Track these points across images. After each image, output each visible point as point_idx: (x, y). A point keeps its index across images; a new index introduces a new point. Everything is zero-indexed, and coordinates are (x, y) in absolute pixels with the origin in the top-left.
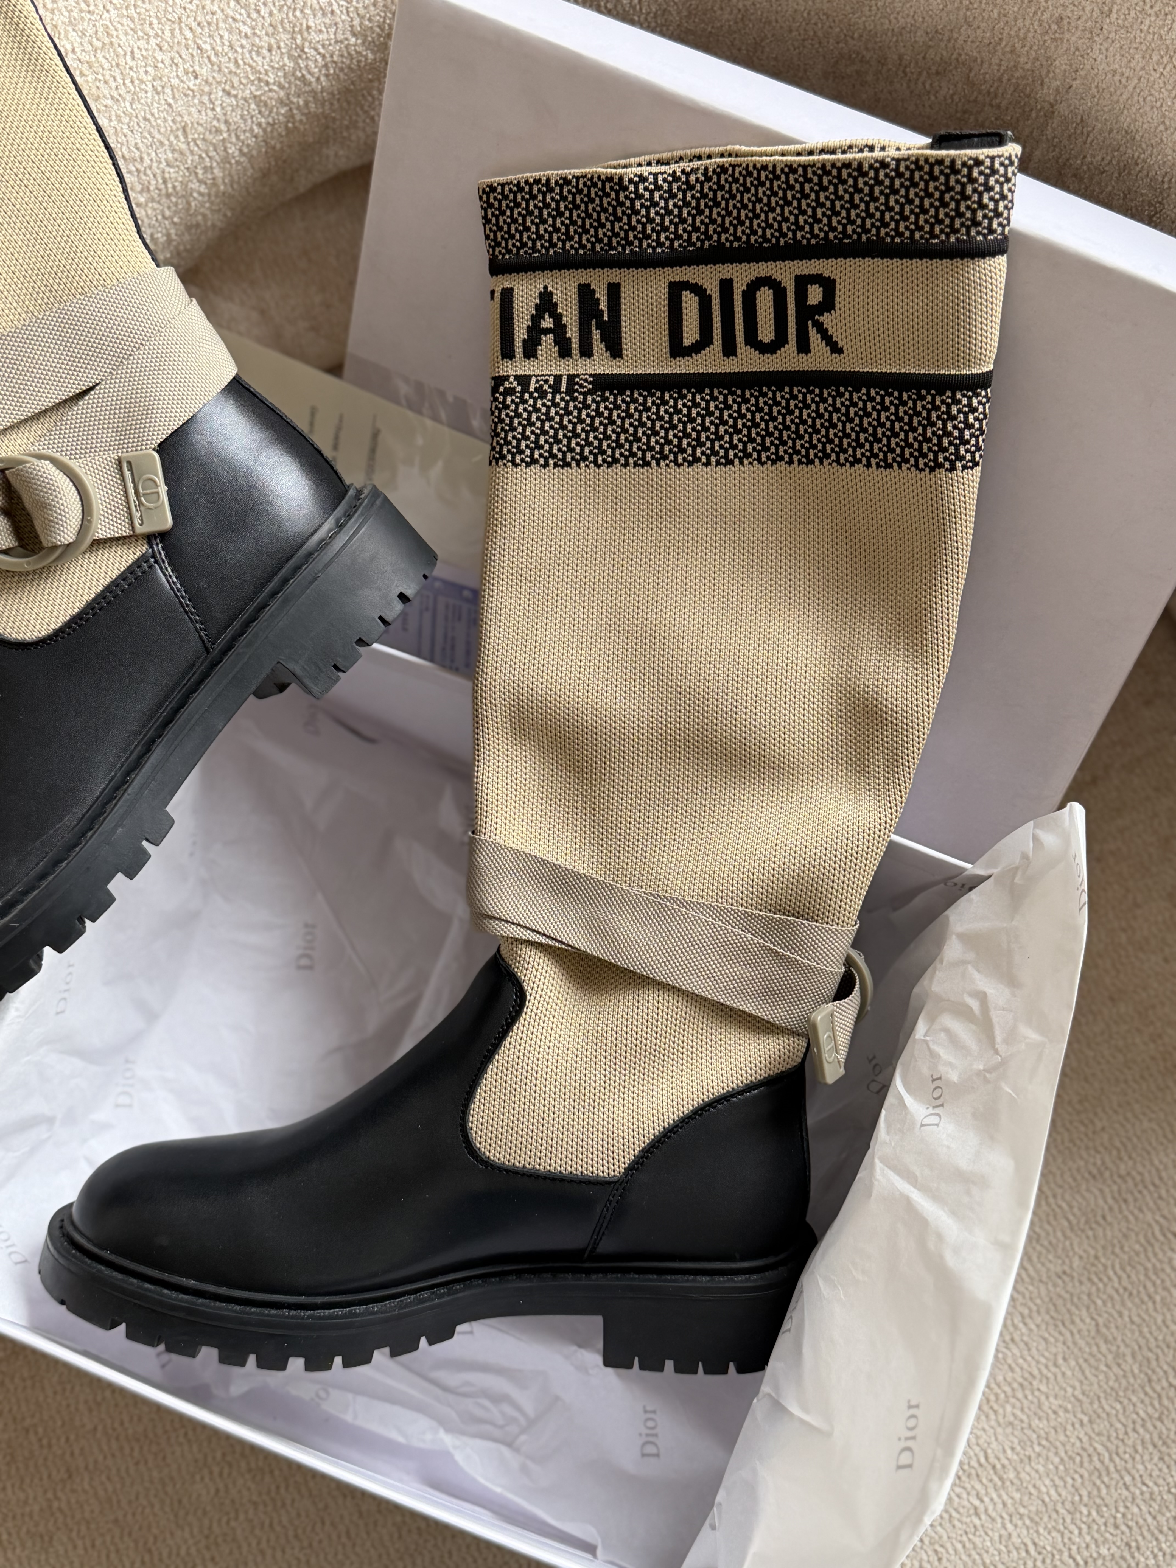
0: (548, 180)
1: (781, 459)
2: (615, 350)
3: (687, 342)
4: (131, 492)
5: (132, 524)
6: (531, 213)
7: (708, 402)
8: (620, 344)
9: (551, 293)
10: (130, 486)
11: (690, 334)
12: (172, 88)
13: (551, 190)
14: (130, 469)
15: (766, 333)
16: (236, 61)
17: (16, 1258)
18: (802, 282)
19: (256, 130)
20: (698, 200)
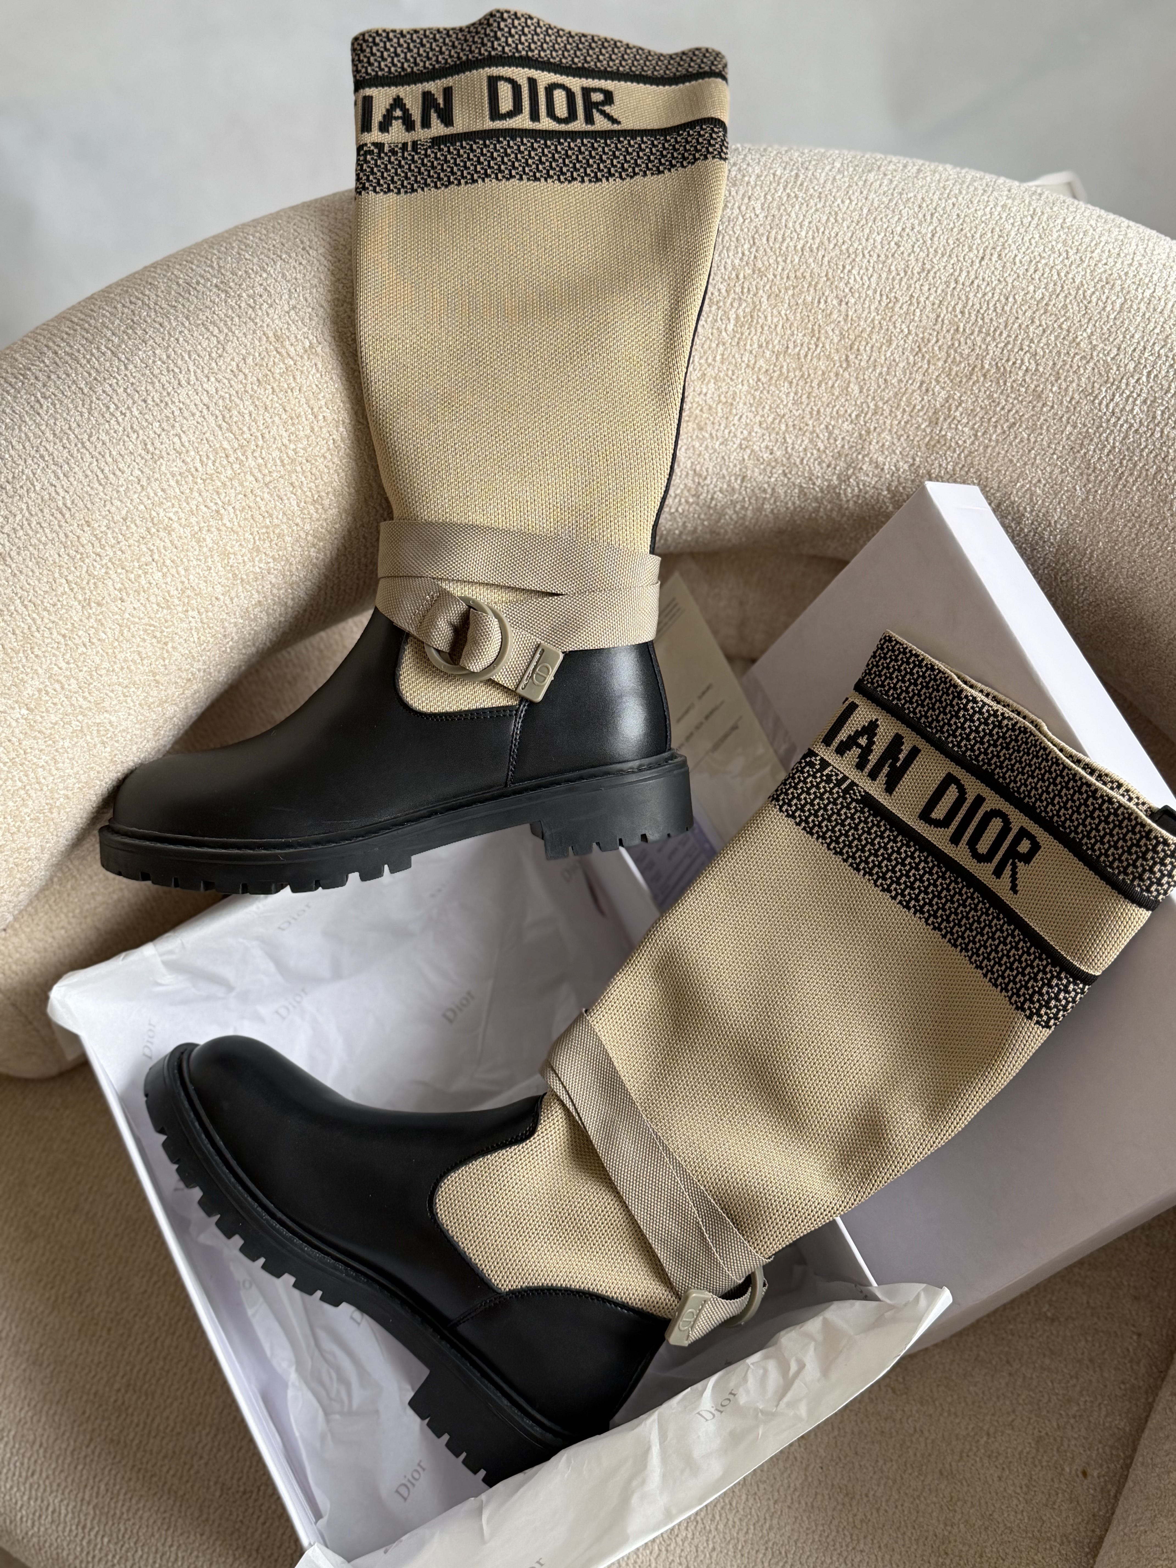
0: (923, 660)
1: (940, 930)
2: (890, 788)
3: (934, 815)
4: (532, 667)
5: (518, 685)
6: (900, 671)
7: (921, 861)
8: (896, 786)
9: (878, 726)
10: (534, 663)
11: (939, 813)
12: (752, 451)
13: (920, 667)
14: (541, 654)
15: (983, 847)
16: (802, 460)
17: (147, 1052)
18: (1023, 833)
19: (790, 504)
20: (999, 737)
